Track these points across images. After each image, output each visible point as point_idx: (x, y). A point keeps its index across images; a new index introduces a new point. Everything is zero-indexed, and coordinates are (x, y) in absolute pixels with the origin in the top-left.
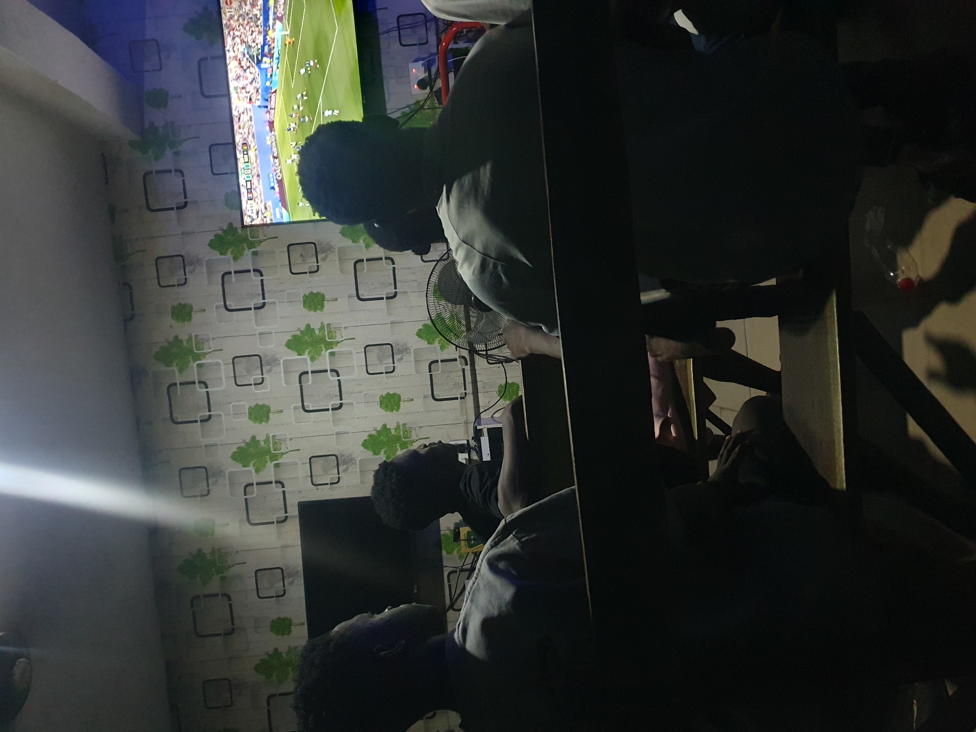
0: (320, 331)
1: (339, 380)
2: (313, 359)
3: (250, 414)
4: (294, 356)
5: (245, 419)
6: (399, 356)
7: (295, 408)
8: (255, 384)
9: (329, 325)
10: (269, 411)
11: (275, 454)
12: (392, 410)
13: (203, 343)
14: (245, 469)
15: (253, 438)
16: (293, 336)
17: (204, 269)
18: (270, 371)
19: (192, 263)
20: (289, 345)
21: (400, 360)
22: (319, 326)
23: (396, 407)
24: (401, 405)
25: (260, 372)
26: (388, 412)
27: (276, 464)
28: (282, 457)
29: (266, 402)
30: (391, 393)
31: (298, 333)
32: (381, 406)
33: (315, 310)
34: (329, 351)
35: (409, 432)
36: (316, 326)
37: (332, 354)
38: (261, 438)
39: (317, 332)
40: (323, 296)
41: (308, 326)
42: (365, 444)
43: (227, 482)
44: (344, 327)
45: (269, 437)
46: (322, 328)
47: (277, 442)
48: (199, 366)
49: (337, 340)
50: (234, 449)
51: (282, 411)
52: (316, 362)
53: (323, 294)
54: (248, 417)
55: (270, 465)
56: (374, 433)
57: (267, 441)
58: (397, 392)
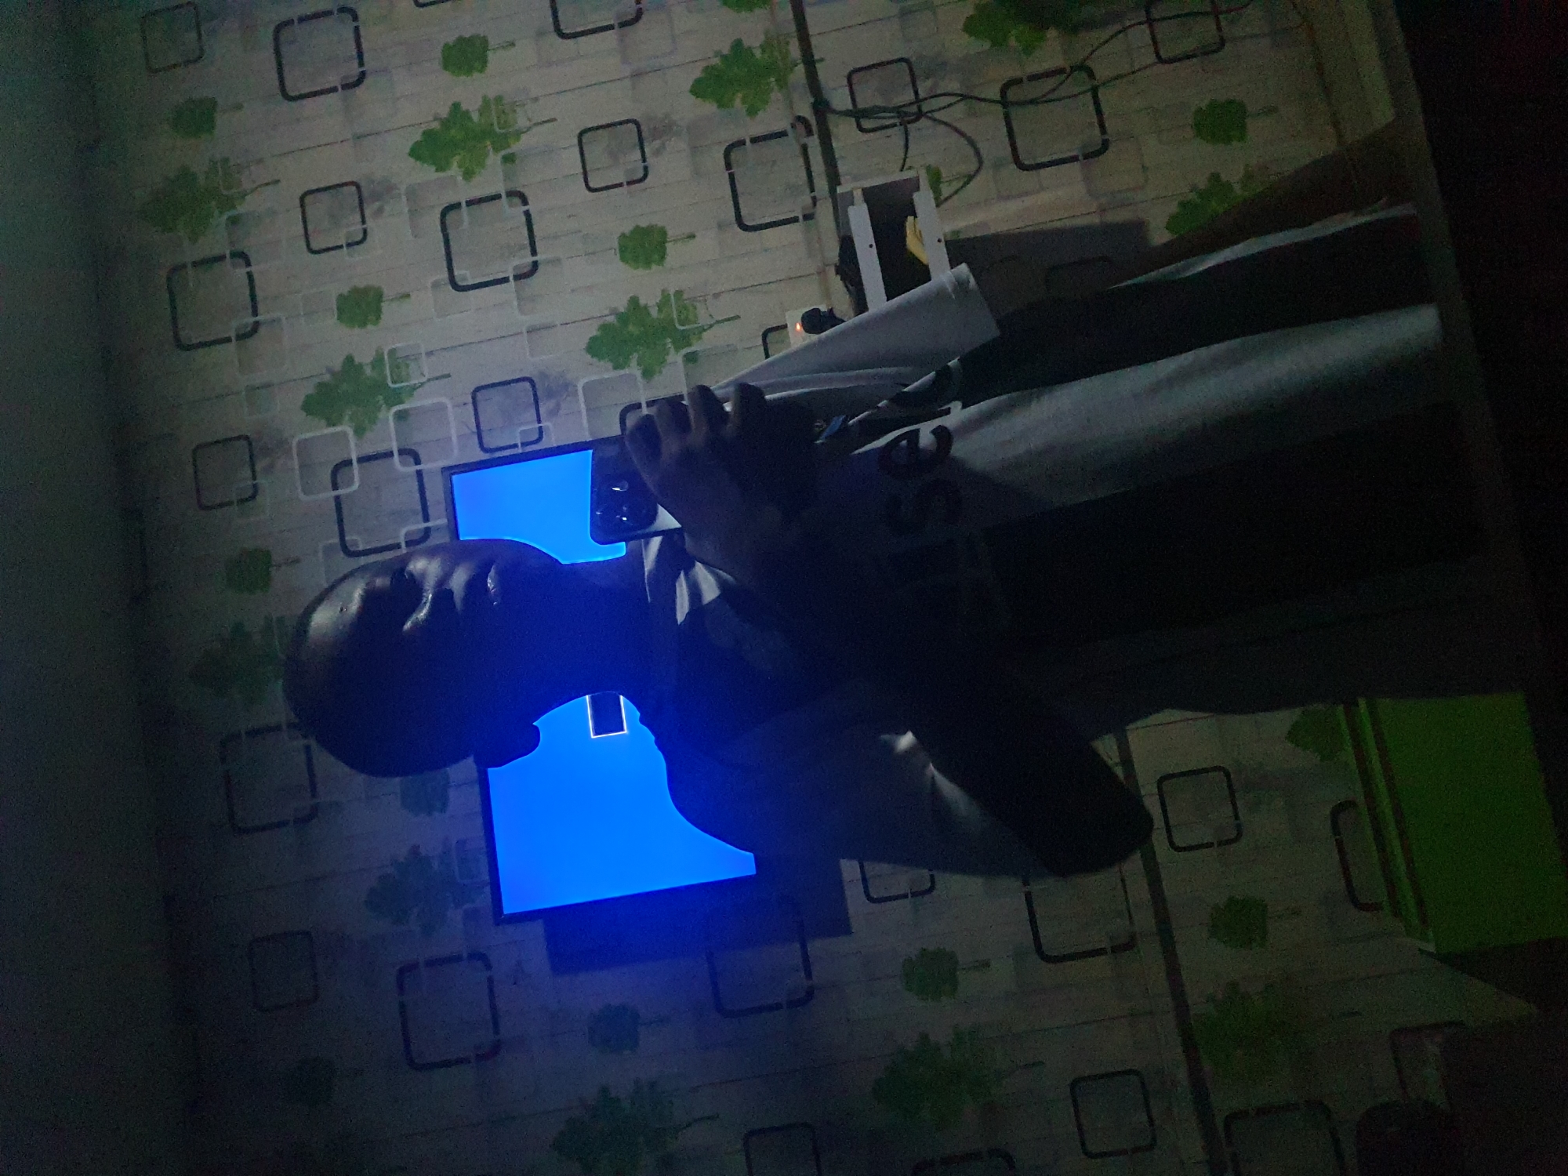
1: (527, 214)
2: (468, 175)
3: (341, 311)
4: (427, 173)
5: (330, 321)
6: (657, 143)
7: (436, 285)
8: (349, 245)
9: (499, 99)
10: (379, 296)
11: (395, 389)
12: (648, 264)
14: (331, 430)
15: (349, 359)
16: (424, 133)
18: (380, 211)
20: (416, 153)
21: (657, 152)
23: (656, 256)
24: (668, 251)
25: (358, 218)
26: (641, 272)
27: (400, 411)
28: (411, 395)
29: (373, 281)
30: (644, 224)
31: (436, 125)
32: (623, 259)
33: (469, 71)
34: (503, 153)
35: (691, 308)
36: (471, 104)
37: (509, 159)
38: (364, 357)
40: (484, 41)
41: (456, 106)
42: (594, 348)
43: (296, 463)
45: (383, 353)
47: (400, 362)
48: (234, 221)
50: (309, 389)
51: (408, 296)
52: (477, 179)
54: (336, 317)
55: (389, 415)
56: (611, 319)
57: (378, 362)
58: (658, 221)
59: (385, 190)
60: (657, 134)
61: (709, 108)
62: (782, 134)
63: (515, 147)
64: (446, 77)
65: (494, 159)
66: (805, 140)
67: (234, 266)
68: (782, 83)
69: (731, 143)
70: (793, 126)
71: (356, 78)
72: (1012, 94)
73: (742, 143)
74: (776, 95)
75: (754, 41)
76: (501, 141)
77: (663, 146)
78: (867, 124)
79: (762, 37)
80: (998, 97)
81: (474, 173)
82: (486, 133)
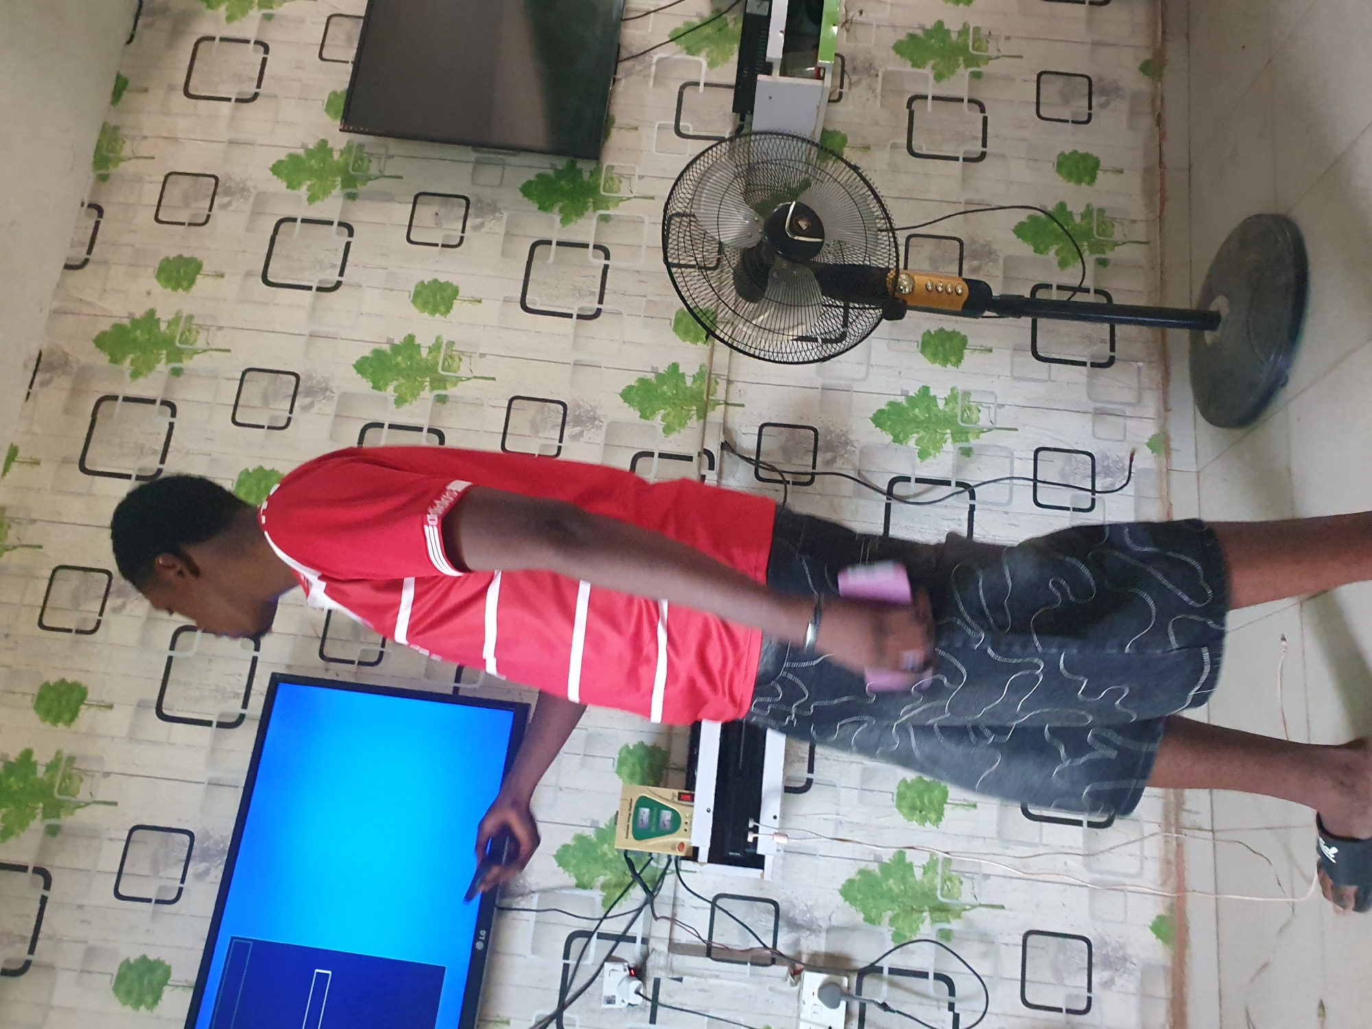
0: (430, 352)
6: (577, 430)
9: (451, 344)
13: (198, 333)
17: (247, 207)
19: (228, 192)
22: (431, 341)
36: (424, 341)
39: (424, 353)
40: (456, 291)
44: (480, 354)
46: (435, 348)
49: (459, 374)
53: (457, 287)
59: (323, 390)
60: (578, 421)
61: (632, 414)
62: (690, 459)
63: (451, 391)
64: (414, 311)
65: (427, 395)
66: (705, 471)
67: (160, 413)
68: (703, 415)
69: (641, 451)
70: (699, 454)
71: (333, 285)
72: (899, 489)
73: (651, 454)
74: (694, 423)
75: (689, 369)
76: (439, 382)
77: (581, 434)
78: (762, 473)
79: (697, 369)
80: (885, 488)
81: (406, 401)
82: (430, 369)
